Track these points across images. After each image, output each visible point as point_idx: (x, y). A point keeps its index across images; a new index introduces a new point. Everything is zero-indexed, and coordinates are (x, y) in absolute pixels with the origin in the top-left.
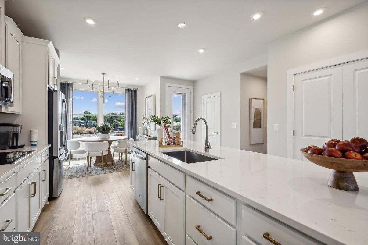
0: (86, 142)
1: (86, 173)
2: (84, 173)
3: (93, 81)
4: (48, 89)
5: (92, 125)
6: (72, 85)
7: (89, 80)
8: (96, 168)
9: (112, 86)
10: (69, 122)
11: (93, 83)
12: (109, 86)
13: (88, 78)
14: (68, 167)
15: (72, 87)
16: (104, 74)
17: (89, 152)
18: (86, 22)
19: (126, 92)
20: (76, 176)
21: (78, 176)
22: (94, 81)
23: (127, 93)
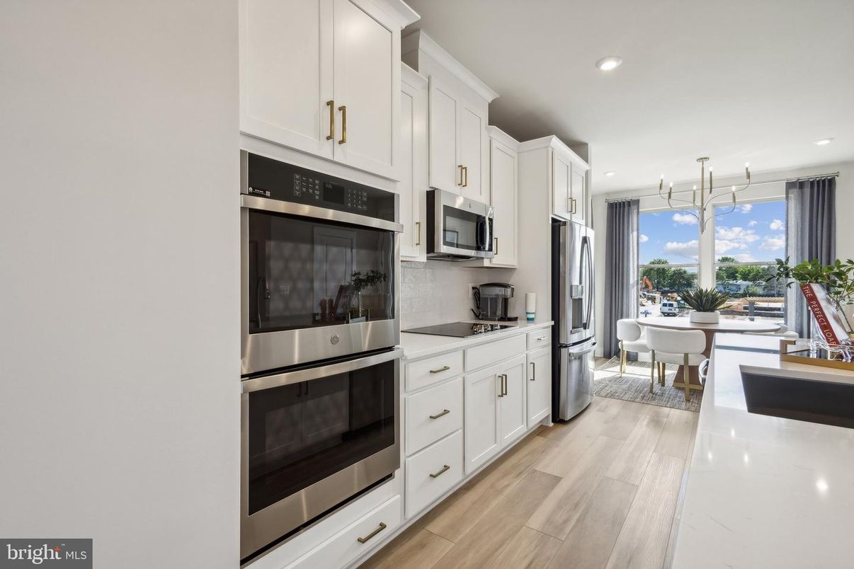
0: (649, 327)
1: (643, 397)
2: (641, 395)
3: (671, 185)
4: (550, 222)
5: (741, 292)
6: (637, 202)
7: (663, 185)
8: (673, 392)
9: (731, 186)
10: (631, 281)
11: (671, 188)
12: (711, 188)
13: (662, 180)
14: (619, 376)
15: (636, 207)
16: (702, 159)
17: (653, 351)
18: (602, 71)
19: (791, 191)
20: (621, 395)
21: (626, 397)
22: (673, 185)
23: (794, 194)
